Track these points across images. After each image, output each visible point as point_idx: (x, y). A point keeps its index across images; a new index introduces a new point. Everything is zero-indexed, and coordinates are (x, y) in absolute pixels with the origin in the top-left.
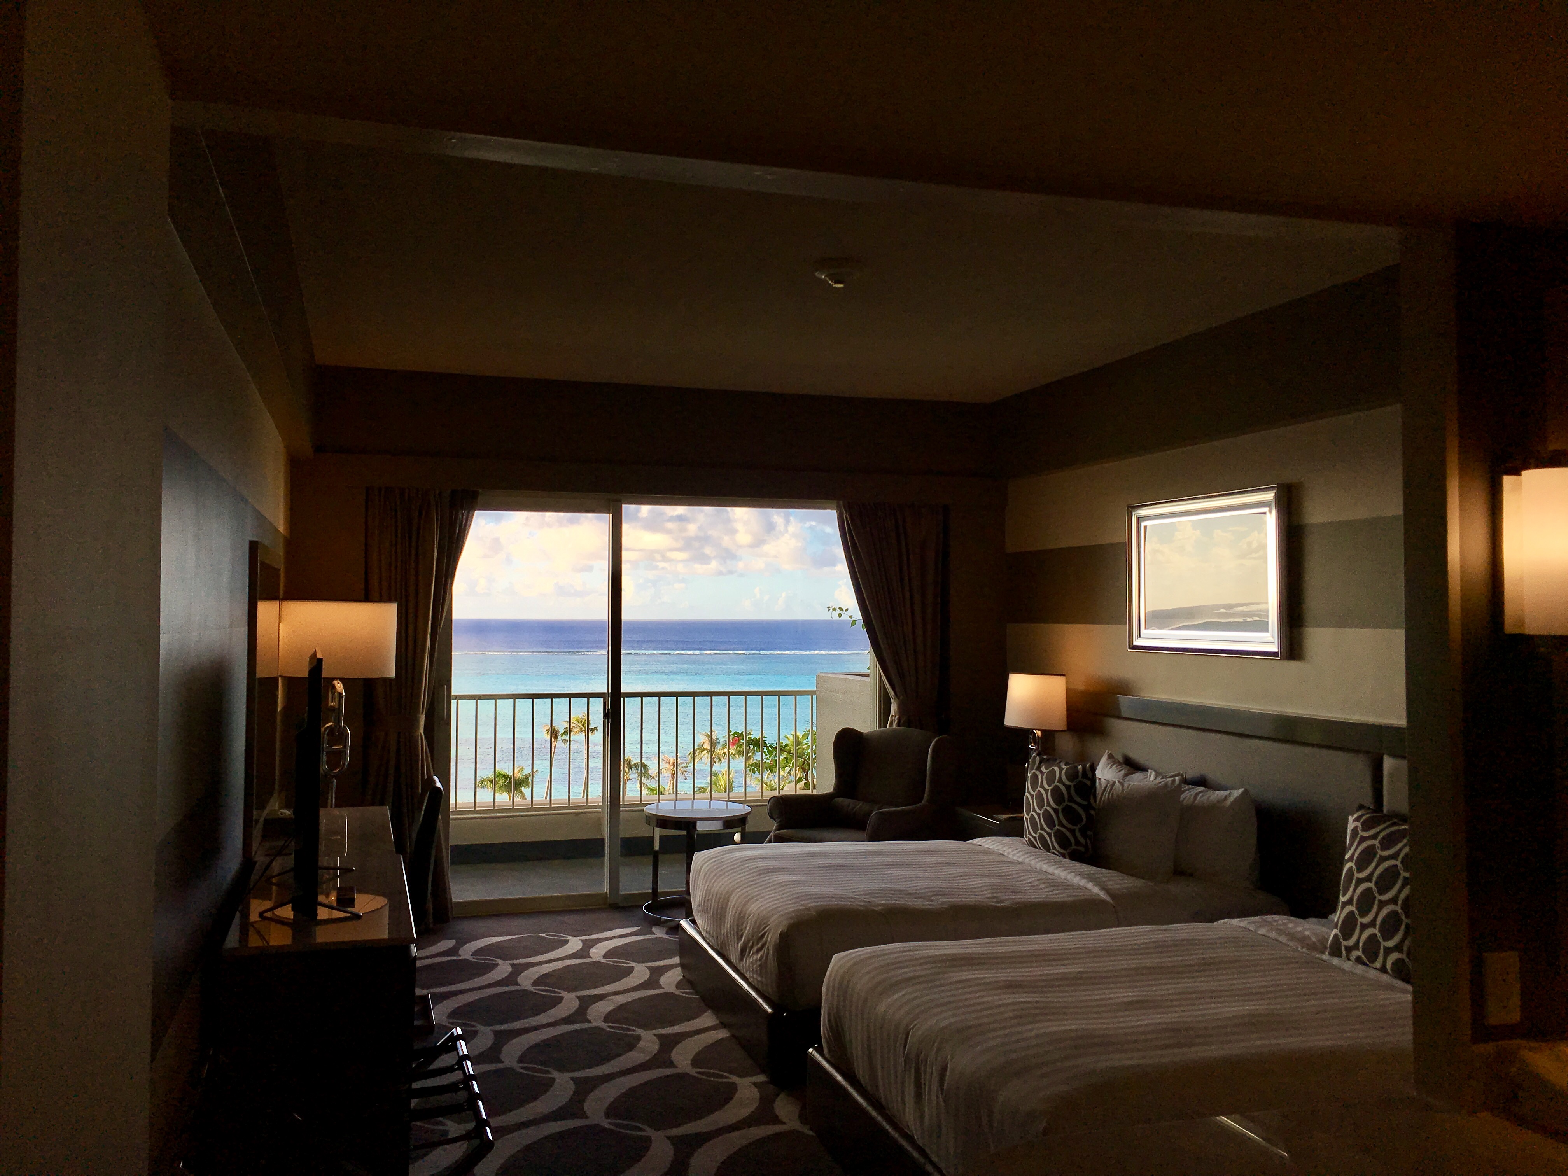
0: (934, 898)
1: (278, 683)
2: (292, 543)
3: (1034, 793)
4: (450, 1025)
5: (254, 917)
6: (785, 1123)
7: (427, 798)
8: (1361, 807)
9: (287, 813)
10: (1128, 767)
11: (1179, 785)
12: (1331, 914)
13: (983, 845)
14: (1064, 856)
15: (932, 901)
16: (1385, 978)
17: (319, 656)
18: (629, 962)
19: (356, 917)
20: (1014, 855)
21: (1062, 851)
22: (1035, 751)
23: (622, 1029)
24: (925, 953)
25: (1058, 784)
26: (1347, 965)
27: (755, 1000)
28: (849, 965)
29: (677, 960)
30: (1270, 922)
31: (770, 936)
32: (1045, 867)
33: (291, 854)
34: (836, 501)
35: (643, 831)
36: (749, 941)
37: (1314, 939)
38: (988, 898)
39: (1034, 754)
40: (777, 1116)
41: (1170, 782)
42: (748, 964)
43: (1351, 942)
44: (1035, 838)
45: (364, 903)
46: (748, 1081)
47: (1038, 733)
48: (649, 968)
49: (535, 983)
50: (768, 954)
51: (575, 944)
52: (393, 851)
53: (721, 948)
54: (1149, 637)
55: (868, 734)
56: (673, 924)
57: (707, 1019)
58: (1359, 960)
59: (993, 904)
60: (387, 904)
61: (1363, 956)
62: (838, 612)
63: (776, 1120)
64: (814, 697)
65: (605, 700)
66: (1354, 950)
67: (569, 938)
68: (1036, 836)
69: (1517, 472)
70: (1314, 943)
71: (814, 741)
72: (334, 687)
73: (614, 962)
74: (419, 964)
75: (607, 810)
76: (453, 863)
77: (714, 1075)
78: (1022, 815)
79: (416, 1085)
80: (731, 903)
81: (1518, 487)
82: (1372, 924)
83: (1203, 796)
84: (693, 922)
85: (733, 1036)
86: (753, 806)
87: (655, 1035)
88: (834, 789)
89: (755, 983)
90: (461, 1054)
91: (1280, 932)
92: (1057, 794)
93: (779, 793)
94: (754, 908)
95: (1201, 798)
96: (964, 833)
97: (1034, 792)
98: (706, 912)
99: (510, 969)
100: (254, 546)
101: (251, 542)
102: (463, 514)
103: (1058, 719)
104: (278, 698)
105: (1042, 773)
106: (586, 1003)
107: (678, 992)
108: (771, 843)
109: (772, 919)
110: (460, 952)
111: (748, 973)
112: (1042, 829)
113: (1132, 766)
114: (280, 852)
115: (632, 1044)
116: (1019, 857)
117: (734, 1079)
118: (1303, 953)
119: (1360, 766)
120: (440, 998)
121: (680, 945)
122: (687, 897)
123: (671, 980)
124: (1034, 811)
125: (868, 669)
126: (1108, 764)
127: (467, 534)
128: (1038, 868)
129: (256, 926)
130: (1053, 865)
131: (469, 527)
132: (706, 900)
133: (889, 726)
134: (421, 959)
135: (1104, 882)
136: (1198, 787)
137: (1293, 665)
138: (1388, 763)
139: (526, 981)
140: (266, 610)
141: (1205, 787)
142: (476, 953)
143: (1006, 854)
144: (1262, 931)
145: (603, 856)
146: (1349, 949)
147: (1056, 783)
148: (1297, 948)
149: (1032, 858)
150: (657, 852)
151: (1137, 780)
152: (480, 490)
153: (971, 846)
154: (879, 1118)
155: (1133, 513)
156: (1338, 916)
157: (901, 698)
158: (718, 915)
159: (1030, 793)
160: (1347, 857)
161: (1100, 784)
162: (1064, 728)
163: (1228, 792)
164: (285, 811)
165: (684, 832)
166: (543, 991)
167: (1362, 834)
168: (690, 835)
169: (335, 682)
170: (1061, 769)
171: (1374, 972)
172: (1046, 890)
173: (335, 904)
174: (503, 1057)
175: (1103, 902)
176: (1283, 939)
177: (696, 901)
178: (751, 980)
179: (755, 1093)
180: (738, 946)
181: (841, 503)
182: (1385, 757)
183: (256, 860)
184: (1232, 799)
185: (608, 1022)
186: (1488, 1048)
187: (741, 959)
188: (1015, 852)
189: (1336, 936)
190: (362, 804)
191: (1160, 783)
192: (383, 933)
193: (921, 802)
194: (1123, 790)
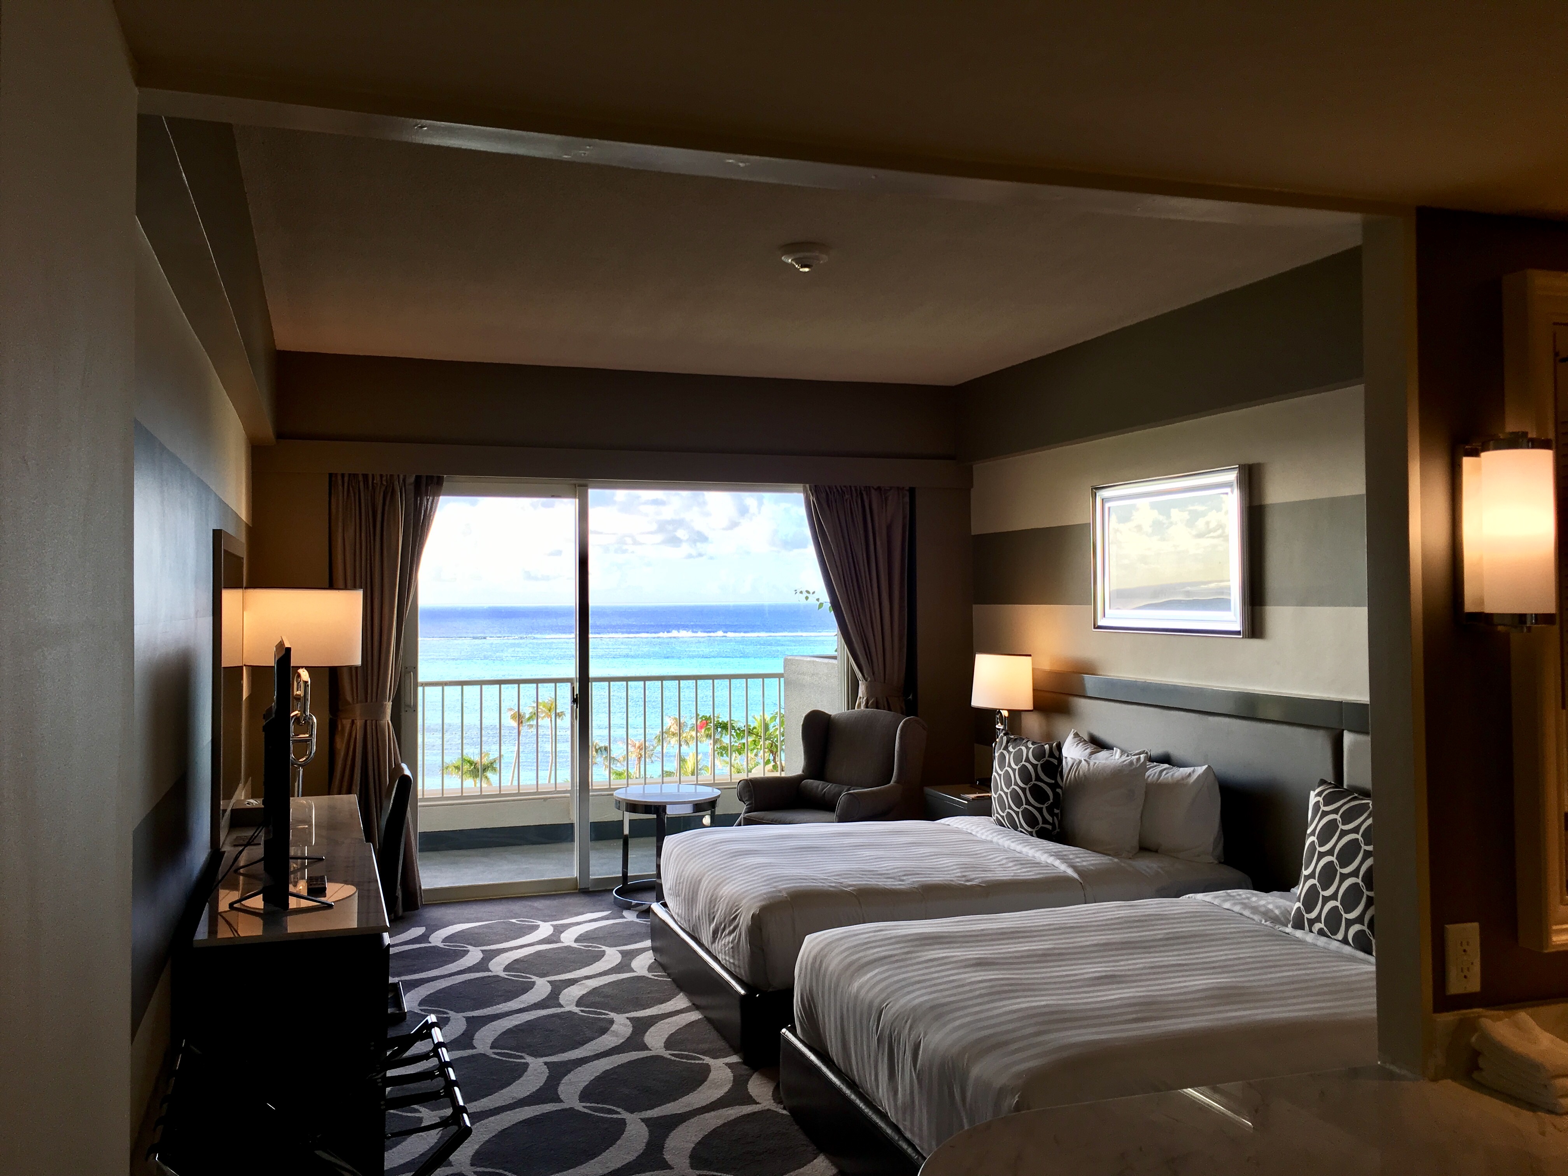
0: (904, 878)
1: (242, 670)
2: (254, 531)
3: (1002, 773)
4: (423, 1013)
5: (223, 906)
6: (758, 1103)
7: (396, 786)
8: (1323, 782)
9: (255, 803)
10: (1095, 746)
11: (1144, 762)
12: (1293, 887)
13: (950, 824)
14: (1031, 834)
15: (903, 881)
16: (1347, 950)
17: (287, 645)
18: (600, 946)
19: (330, 906)
20: (982, 834)
21: (1030, 830)
22: (1002, 731)
23: (595, 1013)
24: (894, 933)
25: (1025, 763)
26: (1310, 938)
27: (727, 983)
28: (822, 945)
29: (648, 943)
30: (1233, 896)
31: (742, 918)
32: (1013, 846)
33: (260, 844)
34: (802, 485)
35: (613, 815)
36: (721, 924)
37: (1277, 912)
38: (958, 877)
39: (1002, 734)
40: (751, 1096)
41: (1135, 761)
42: (720, 947)
43: (1313, 915)
44: (1002, 817)
45: (335, 892)
46: (721, 1062)
47: (1005, 713)
48: (621, 952)
49: (506, 969)
50: (740, 934)
51: (545, 929)
52: (363, 839)
53: (693, 930)
54: (1112, 617)
55: (836, 716)
56: (644, 907)
57: (680, 1001)
58: (1321, 932)
59: (963, 883)
60: (356, 892)
61: (1325, 928)
62: (805, 594)
63: (749, 1100)
64: (782, 680)
65: (572, 684)
66: (1317, 922)
67: (539, 923)
68: (1004, 815)
69: (1475, 453)
70: (1277, 916)
71: (782, 723)
72: (299, 676)
73: (585, 946)
74: (392, 951)
75: (576, 795)
76: (421, 850)
77: (687, 1057)
78: (990, 795)
79: (390, 1073)
80: (704, 884)
81: (1478, 469)
82: (1334, 897)
83: (1167, 773)
84: (665, 905)
85: (705, 1017)
86: (722, 789)
87: (627, 1018)
88: (803, 771)
89: (728, 966)
90: (436, 1042)
91: (1245, 906)
92: (1024, 774)
93: (748, 776)
94: (728, 890)
95: (1165, 774)
96: (931, 813)
97: (1002, 771)
98: (678, 895)
99: (481, 955)
100: (217, 535)
101: (214, 530)
102: (428, 500)
103: (1024, 699)
104: (243, 687)
105: (1009, 752)
106: (557, 988)
107: (650, 975)
108: (741, 825)
109: (744, 901)
110: (430, 939)
111: (720, 955)
112: (1010, 808)
113: (1098, 744)
114: (250, 842)
115: (604, 1028)
116: (987, 836)
117: (707, 1060)
118: (1266, 926)
119: (1320, 742)
120: (411, 985)
121: (651, 929)
122: (658, 881)
123: (642, 964)
124: (1002, 790)
125: (836, 651)
126: (1075, 742)
127: (432, 520)
128: (1006, 846)
129: (224, 915)
130: (1020, 843)
131: (434, 512)
132: (678, 882)
133: (858, 708)
134: (393, 946)
135: (1071, 859)
136: (1162, 765)
137: (1255, 643)
138: (1348, 738)
139: (497, 967)
140: (229, 597)
141: (1170, 765)
142: (445, 940)
143: (974, 833)
144: (1227, 905)
145: (573, 840)
146: (1312, 922)
147: (1023, 763)
148: (1261, 921)
149: (999, 837)
150: (626, 836)
151: (1104, 759)
152: (445, 476)
153: (940, 826)
154: (853, 1097)
155: (1097, 494)
156: (1301, 890)
157: (869, 679)
158: (690, 900)
159: (997, 773)
160: (1309, 831)
161: (1067, 763)
162: (1030, 707)
163: (1192, 769)
164: (252, 801)
165: (655, 816)
166: (514, 976)
167: (1323, 808)
168: (660, 820)
169: (301, 671)
170: (1028, 748)
171: (1337, 944)
172: (1014, 868)
173: (305, 893)
174: (475, 1043)
175: (1071, 879)
176: (1247, 913)
177: (667, 885)
178: (723, 962)
179: (729, 1074)
180: (709, 929)
181: (808, 486)
182: (1345, 733)
183: (223, 850)
184: (1195, 777)
185: (580, 1007)
186: (1449, 1018)
187: (713, 942)
188: (984, 831)
189: (1299, 908)
190: (329, 793)
191: (1125, 761)
192: (352, 922)
193: (890, 783)
194: (1089, 769)
